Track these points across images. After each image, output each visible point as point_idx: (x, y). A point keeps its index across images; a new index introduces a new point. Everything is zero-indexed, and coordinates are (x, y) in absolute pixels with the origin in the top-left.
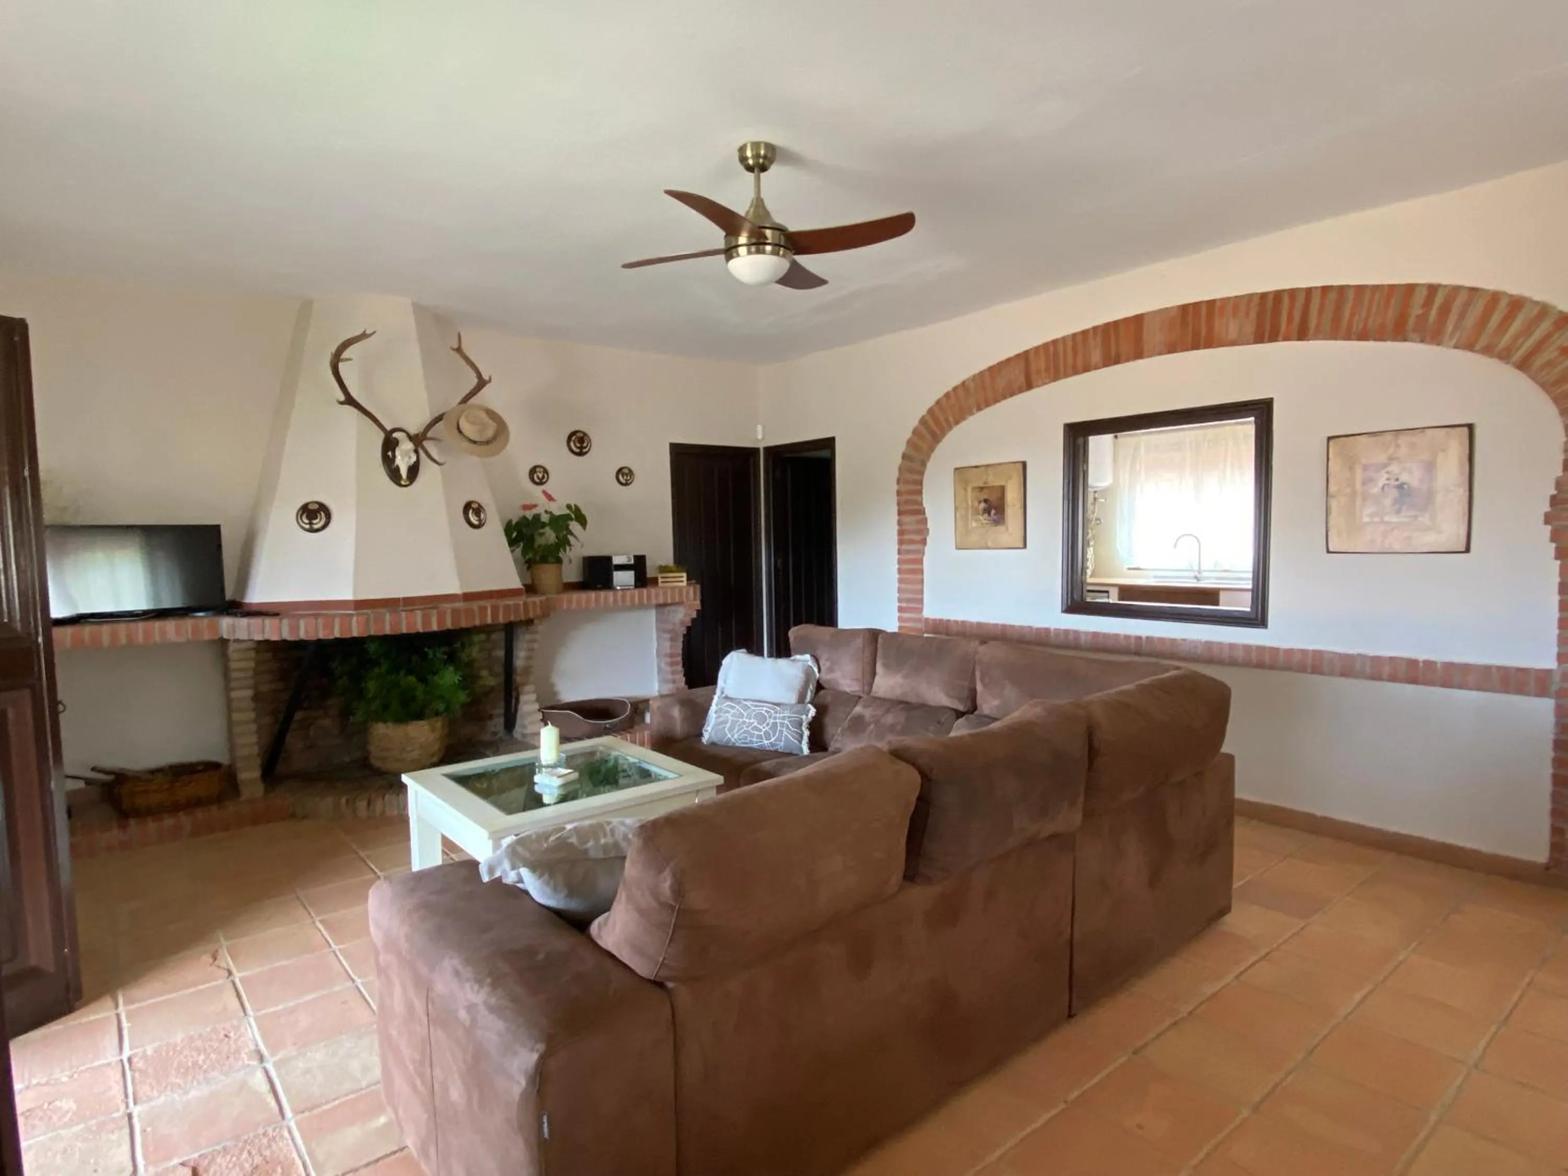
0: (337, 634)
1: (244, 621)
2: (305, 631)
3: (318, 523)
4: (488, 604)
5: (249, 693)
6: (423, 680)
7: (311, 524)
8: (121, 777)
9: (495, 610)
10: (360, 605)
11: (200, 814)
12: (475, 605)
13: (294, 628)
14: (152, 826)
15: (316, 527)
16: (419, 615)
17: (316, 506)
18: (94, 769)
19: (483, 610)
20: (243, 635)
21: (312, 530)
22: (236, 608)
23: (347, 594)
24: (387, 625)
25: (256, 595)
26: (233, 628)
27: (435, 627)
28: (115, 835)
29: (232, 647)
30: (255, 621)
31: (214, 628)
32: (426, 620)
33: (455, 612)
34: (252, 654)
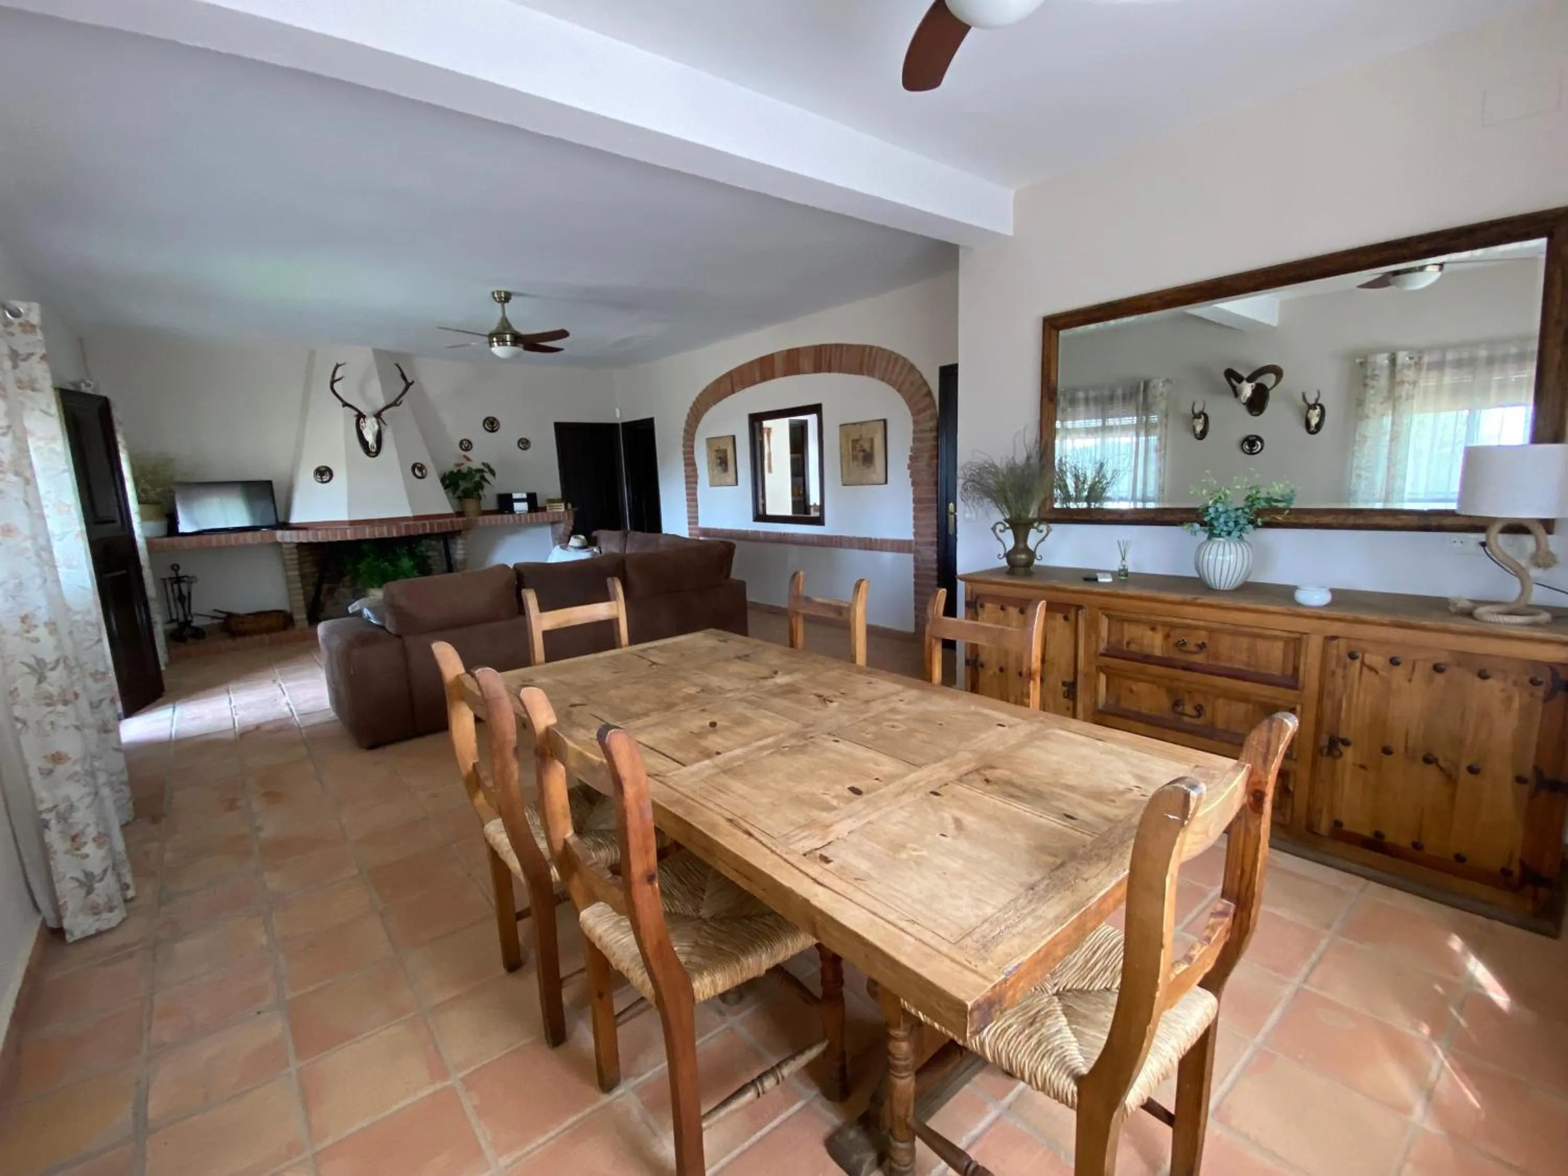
0: (339, 539)
1: (288, 533)
2: (321, 537)
3: (326, 478)
4: (427, 522)
5: (297, 573)
6: (392, 564)
7: (321, 478)
8: (230, 616)
9: (432, 525)
10: (352, 523)
11: (274, 635)
12: (419, 523)
13: (316, 536)
14: (247, 639)
15: (325, 480)
16: (385, 529)
17: (324, 469)
18: (215, 610)
19: (424, 525)
20: (288, 540)
21: (323, 482)
22: (285, 526)
23: (345, 517)
24: (367, 533)
25: (295, 519)
26: (282, 537)
27: (395, 534)
28: (229, 642)
29: (284, 546)
30: (294, 532)
31: (274, 536)
32: (389, 531)
33: (407, 527)
34: (295, 551)
